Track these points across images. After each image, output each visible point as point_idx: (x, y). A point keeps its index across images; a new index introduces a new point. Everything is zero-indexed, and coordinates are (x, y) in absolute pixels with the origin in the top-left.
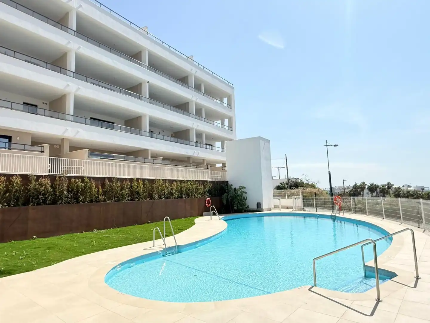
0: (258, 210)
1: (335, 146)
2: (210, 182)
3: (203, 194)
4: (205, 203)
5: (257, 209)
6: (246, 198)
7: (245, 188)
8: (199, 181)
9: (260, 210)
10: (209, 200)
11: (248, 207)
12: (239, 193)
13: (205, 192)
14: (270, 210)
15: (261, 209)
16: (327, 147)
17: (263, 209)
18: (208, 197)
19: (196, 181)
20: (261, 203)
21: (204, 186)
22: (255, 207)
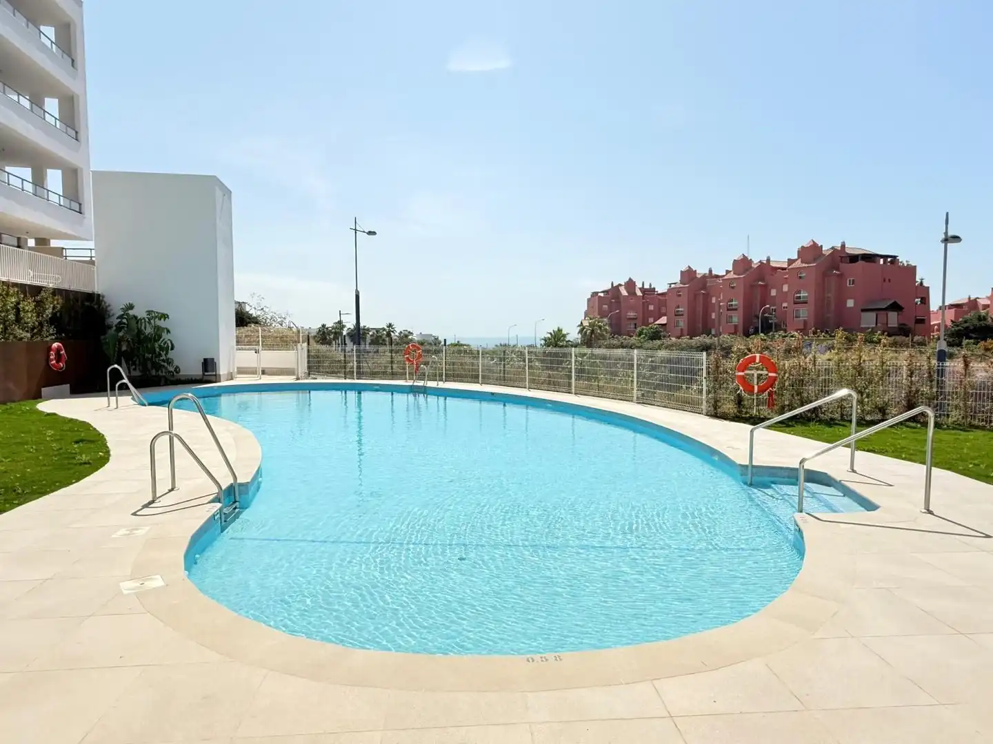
0: (205, 378)
1: (370, 233)
2: (56, 292)
3: (37, 330)
4: (48, 356)
5: (204, 374)
6: (172, 345)
7: (164, 316)
8: (22, 287)
9: (213, 378)
10: (58, 350)
11: (177, 370)
12: (149, 331)
13: (41, 324)
14: (232, 379)
15: (216, 375)
16: (356, 233)
17: (220, 375)
18: (56, 340)
19: (15, 285)
20: (215, 361)
21: (39, 304)
22: (197, 371)
